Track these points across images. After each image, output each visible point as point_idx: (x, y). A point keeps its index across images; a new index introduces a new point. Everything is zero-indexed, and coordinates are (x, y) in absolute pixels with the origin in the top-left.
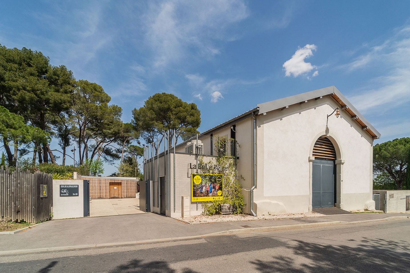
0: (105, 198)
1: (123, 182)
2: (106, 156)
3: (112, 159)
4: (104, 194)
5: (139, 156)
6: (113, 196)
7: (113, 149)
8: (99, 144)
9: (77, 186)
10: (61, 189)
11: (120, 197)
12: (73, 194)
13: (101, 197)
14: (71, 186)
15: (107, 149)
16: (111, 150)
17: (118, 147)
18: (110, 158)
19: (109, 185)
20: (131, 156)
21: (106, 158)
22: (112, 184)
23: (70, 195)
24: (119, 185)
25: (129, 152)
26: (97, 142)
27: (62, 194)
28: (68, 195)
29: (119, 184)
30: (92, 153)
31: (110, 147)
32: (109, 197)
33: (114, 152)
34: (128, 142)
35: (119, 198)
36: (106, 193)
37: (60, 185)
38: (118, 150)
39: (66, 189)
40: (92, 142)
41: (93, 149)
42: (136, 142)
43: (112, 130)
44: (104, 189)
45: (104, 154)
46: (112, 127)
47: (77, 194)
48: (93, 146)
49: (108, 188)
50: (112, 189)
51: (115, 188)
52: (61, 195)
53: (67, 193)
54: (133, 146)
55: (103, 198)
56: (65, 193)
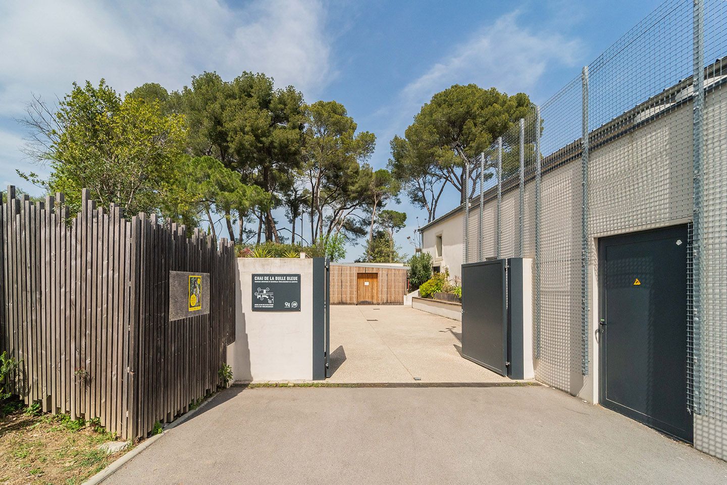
0: (350, 304)
1: (380, 273)
2: (347, 233)
3: (354, 237)
4: (348, 296)
5: (396, 229)
6: (362, 300)
7: (357, 219)
8: (338, 213)
9: (296, 278)
10: (256, 287)
11: (375, 302)
12: (287, 304)
13: (344, 300)
14: (279, 278)
15: (348, 220)
16: (354, 222)
17: (364, 215)
18: (351, 235)
19: (355, 278)
20: (382, 230)
21: (346, 236)
22: (361, 276)
23: (279, 307)
24: (372, 278)
25: (380, 223)
26: (335, 212)
27: (258, 305)
28: (272, 306)
29: (373, 276)
30: (327, 228)
31: (353, 216)
32: (355, 302)
33: (358, 225)
34: (380, 205)
35: (373, 304)
36: (351, 293)
37: (253, 276)
38: (364, 221)
39: (268, 289)
40: (328, 211)
41: (329, 223)
42: (394, 202)
43: (357, 185)
44: (347, 286)
45: (343, 230)
46: (357, 180)
47: (295, 304)
48: (329, 218)
49: (355, 283)
50: (361, 286)
51: (367, 284)
52: (256, 305)
53: (270, 301)
54: (387, 212)
55: (345, 304)
56: (265, 301)
